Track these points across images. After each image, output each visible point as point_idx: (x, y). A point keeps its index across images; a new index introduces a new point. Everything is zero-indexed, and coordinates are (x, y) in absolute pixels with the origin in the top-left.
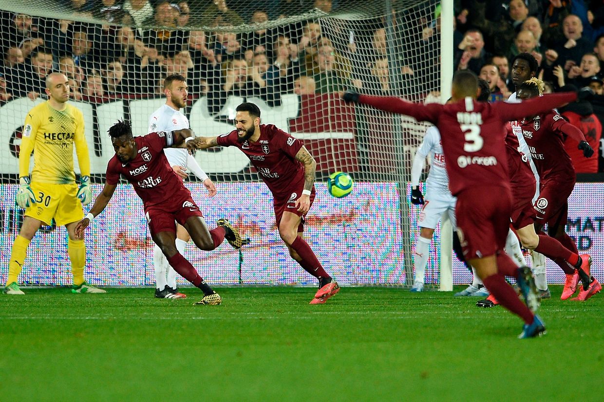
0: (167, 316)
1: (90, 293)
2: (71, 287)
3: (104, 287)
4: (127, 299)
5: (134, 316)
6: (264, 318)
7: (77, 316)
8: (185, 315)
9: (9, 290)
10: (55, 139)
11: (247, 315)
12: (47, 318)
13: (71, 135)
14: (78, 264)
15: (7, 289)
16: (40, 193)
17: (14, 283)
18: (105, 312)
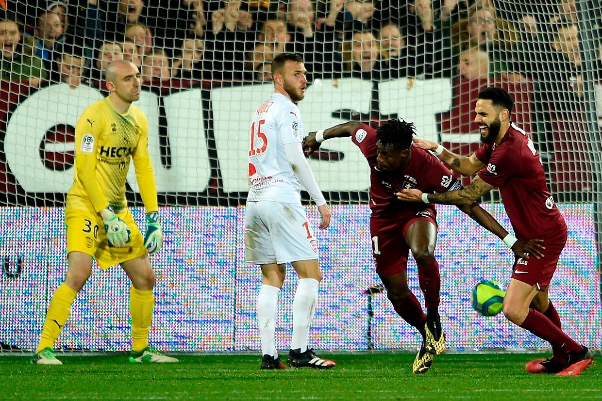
0: (265, 395)
1: (155, 363)
2: (129, 354)
3: (176, 354)
4: (209, 370)
5: (218, 395)
6: (403, 397)
7: (137, 396)
8: (290, 393)
9: (40, 358)
10: (114, 156)
11: (379, 393)
12: (94, 398)
13: (132, 150)
14: (142, 323)
15: (37, 357)
16: (86, 220)
17: (47, 348)
18: (176, 390)
